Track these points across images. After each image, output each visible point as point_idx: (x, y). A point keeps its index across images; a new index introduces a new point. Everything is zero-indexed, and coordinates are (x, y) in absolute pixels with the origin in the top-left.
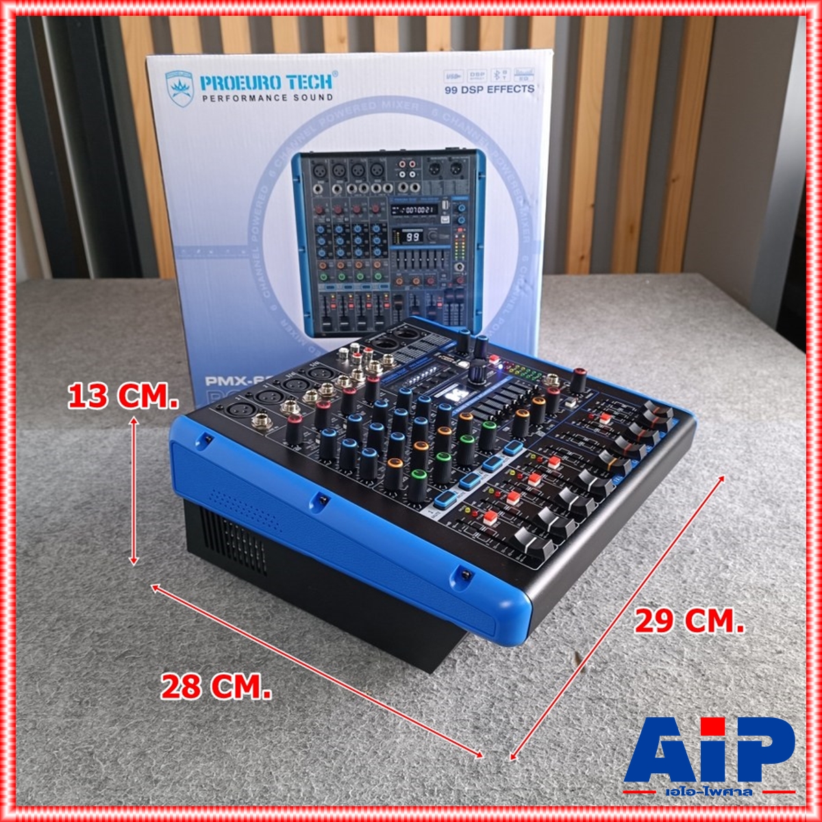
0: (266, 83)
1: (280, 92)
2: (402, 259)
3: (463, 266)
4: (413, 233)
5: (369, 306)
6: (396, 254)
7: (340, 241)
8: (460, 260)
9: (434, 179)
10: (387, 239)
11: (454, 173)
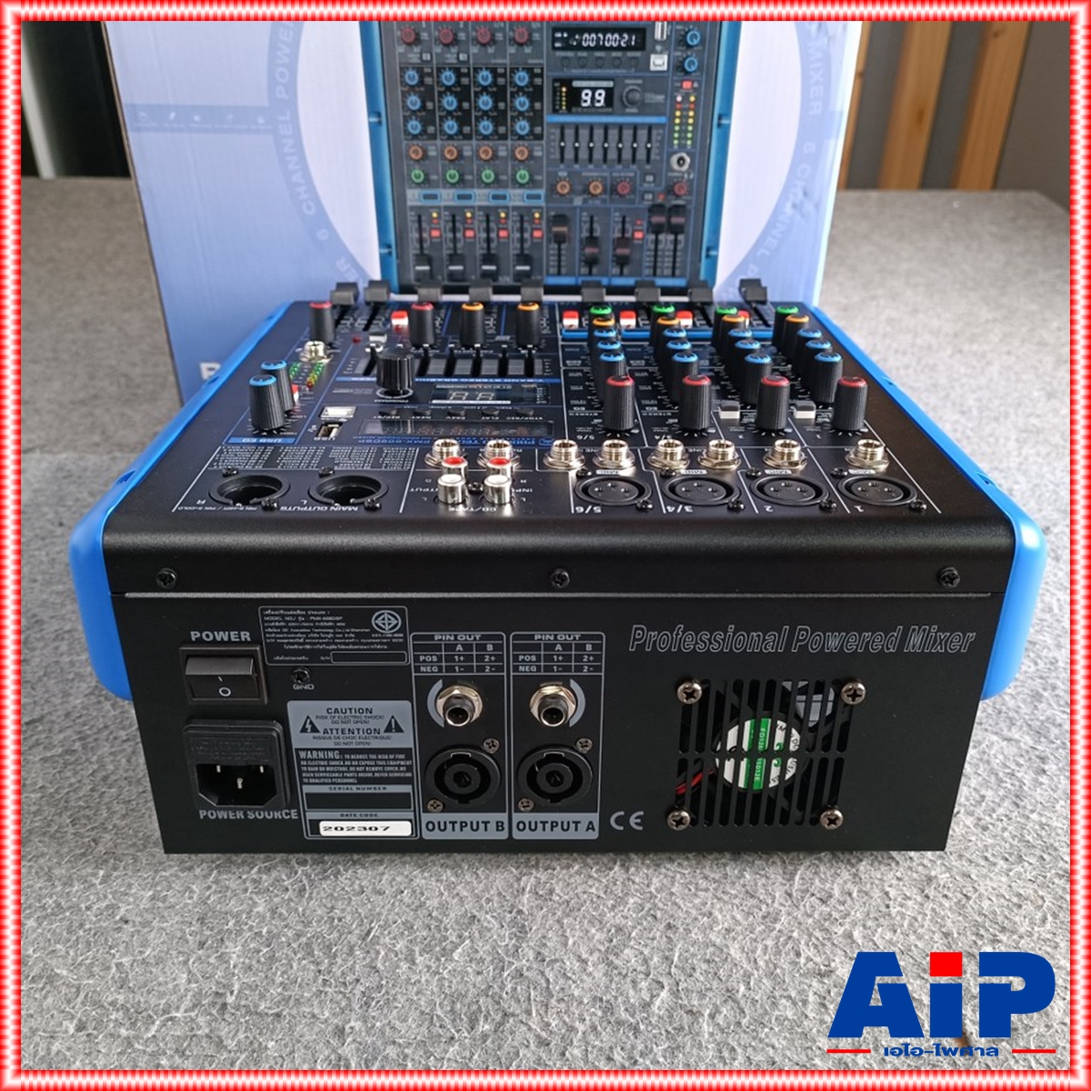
2: (569, 144)
3: (688, 160)
4: (594, 90)
5: (503, 234)
6: (558, 132)
7: (450, 102)
8: (682, 147)
10: (541, 100)
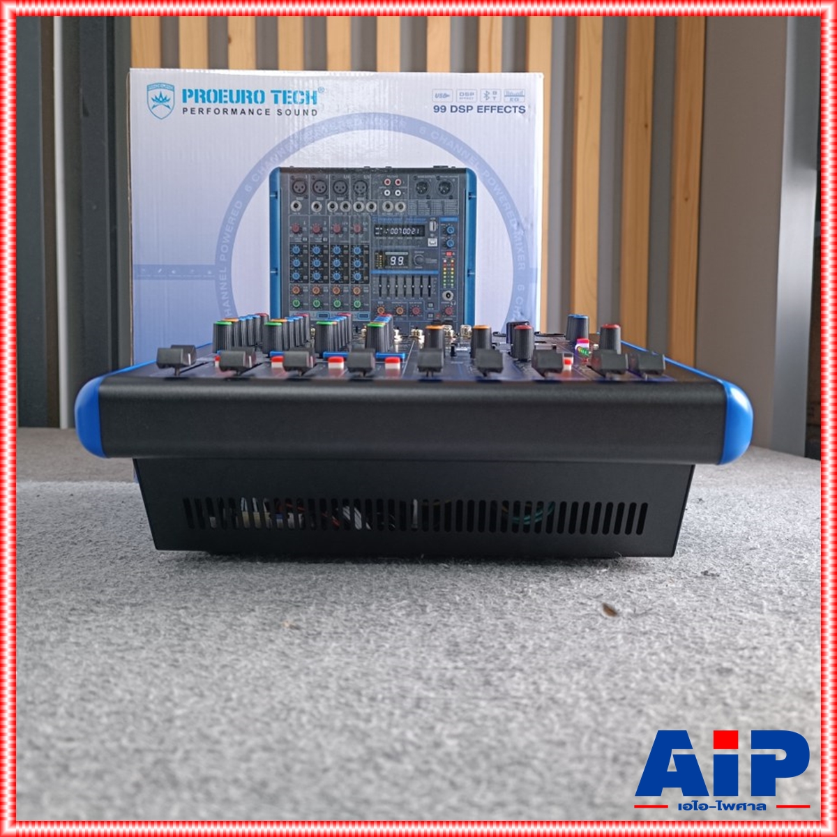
0: (249, 97)
1: (263, 107)
2: (384, 285)
3: (452, 294)
4: (397, 256)
6: (378, 279)
7: (317, 263)
9: (422, 198)
10: (368, 262)
11: (442, 192)
